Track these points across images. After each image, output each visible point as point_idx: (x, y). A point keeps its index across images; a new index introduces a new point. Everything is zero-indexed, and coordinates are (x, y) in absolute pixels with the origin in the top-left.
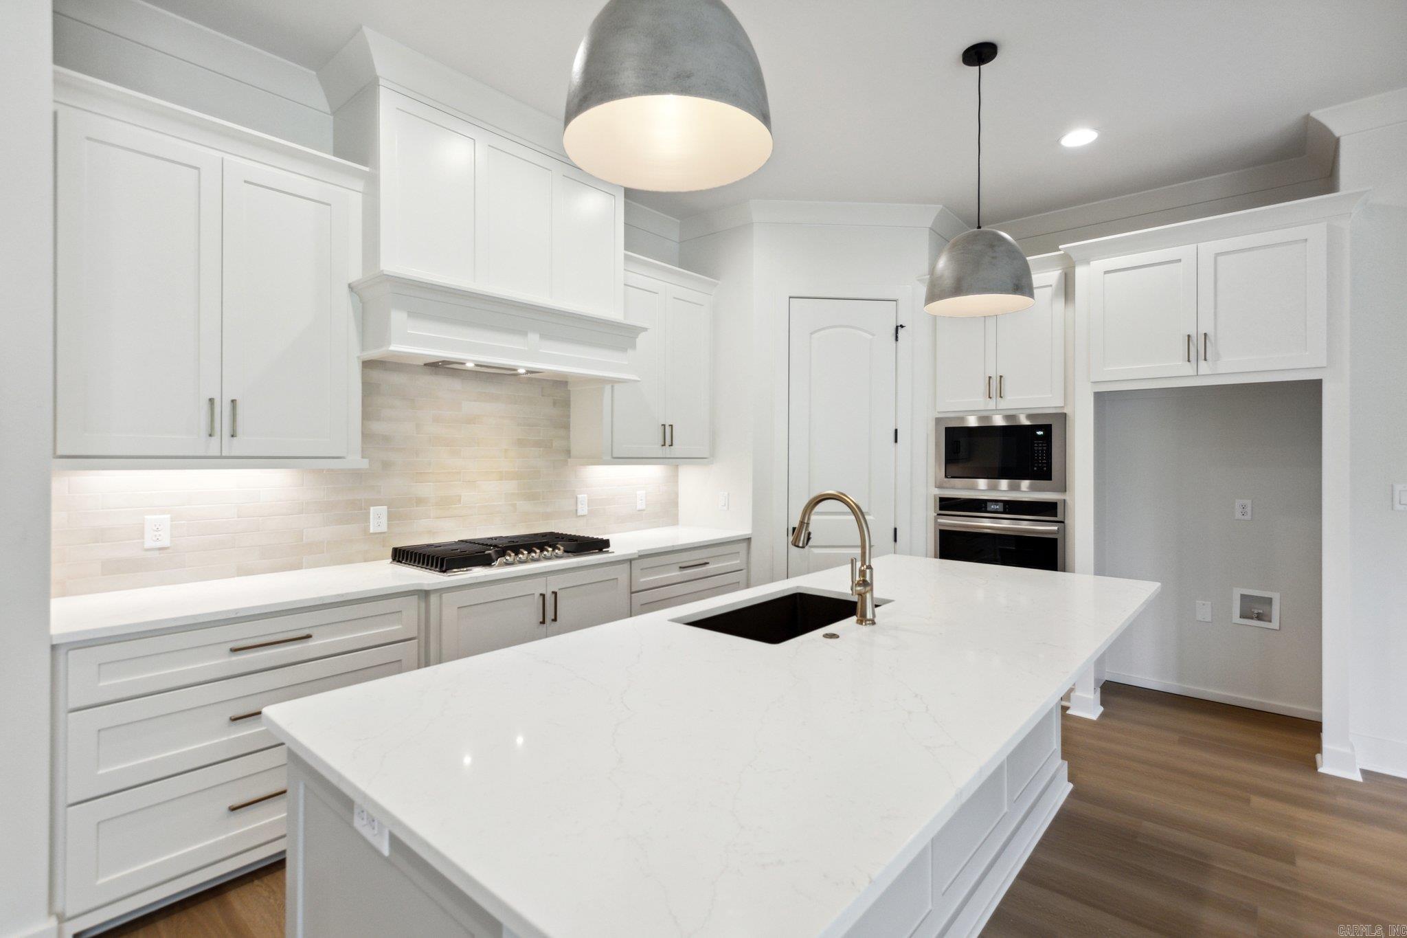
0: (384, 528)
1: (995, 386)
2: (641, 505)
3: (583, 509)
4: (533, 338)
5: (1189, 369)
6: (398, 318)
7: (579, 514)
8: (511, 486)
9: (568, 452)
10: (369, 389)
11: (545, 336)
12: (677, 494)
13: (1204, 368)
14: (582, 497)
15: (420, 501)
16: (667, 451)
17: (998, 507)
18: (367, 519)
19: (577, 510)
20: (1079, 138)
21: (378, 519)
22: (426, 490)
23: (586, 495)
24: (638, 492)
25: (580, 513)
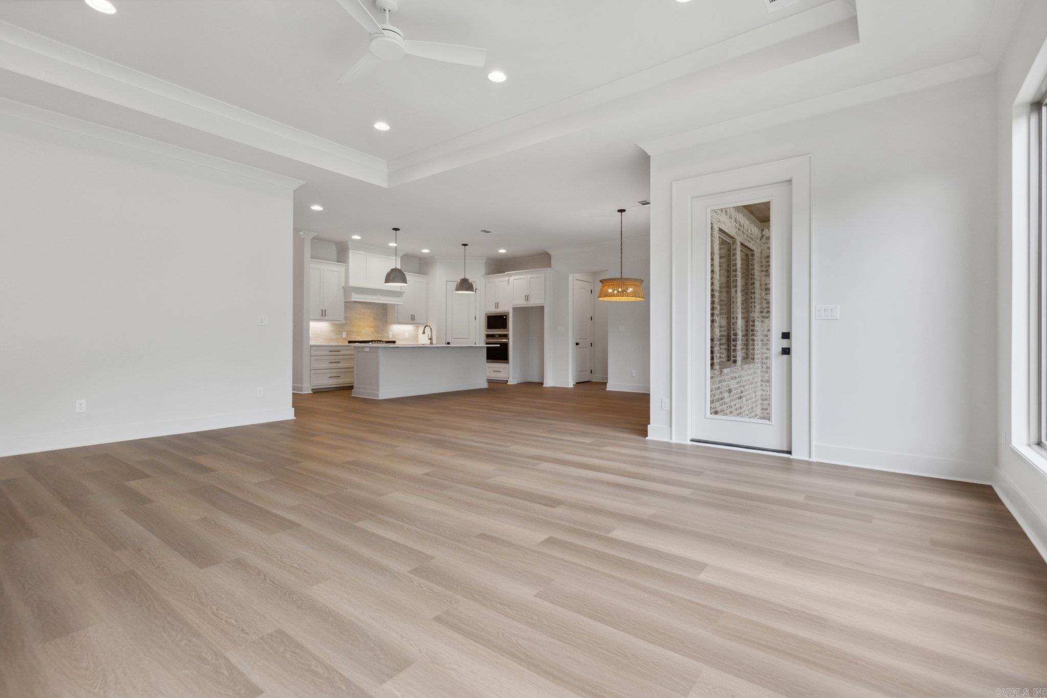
0: (345, 337)
1: (497, 305)
2: (407, 336)
4: (379, 296)
5: (526, 303)
6: (353, 294)
8: (372, 329)
9: (386, 321)
10: (345, 307)
11: (381, 295)
12: (418, 335)
13: (528, 302)
14: (390, 333)
15: (353, 331)
16: (413, 322)
17: (496, 336)
18: (342, 334)
19: (387, 335)
20: (502, 251)
21: (344, 335)
22: (354, 329)
24: (404, 331)
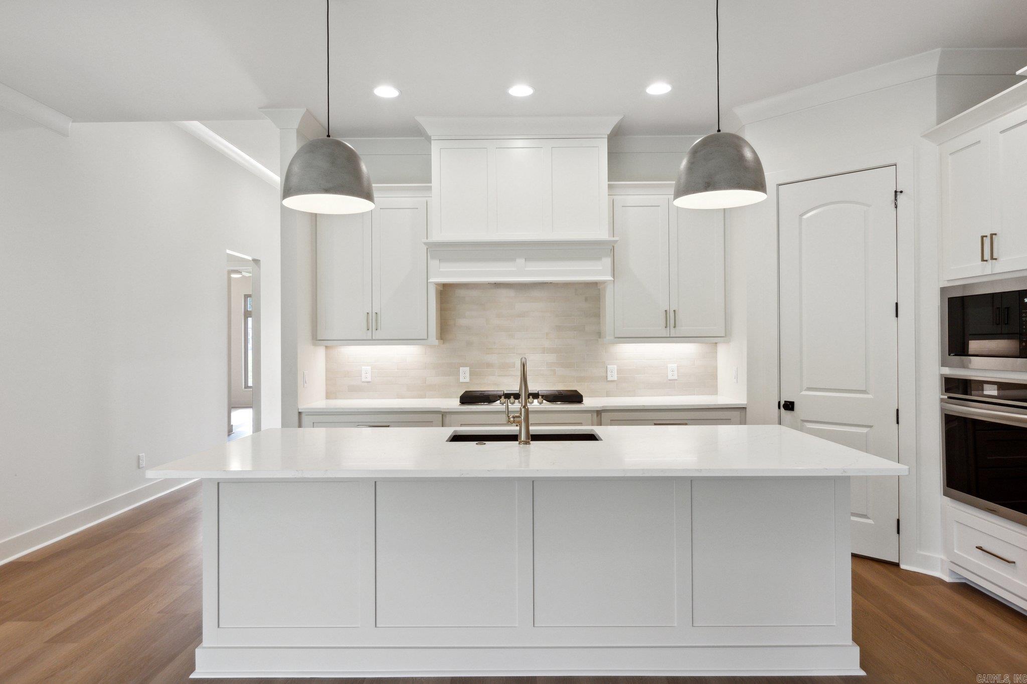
0: (467, 380)
1: (989, 247)
2: (673, 376)
3: (613, 376)
7: (608, 380)
9: (599, 335)
12: (715, 368)
14: (612, 367)
15: (489, 365)
16: (672, 331)
18: (458, 374)
19: (607, 376)
21: (464, 374)
22: (492, 358)
23: (616, 366)
24: (669, 365)
25: (609, 378)
